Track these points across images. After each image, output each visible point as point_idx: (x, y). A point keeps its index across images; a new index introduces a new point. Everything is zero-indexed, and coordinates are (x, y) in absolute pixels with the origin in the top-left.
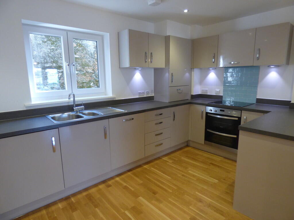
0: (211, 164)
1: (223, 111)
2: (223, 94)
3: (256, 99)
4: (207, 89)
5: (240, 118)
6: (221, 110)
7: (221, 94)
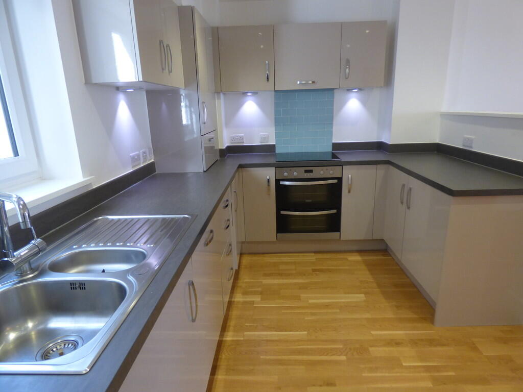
0: (314, 270)
1: (311, 171)
2: (276, 141)
3: (332, 144)
4: (243, 135)
5: (340, 180)
6: (306, 171)
7: (272, 142)
